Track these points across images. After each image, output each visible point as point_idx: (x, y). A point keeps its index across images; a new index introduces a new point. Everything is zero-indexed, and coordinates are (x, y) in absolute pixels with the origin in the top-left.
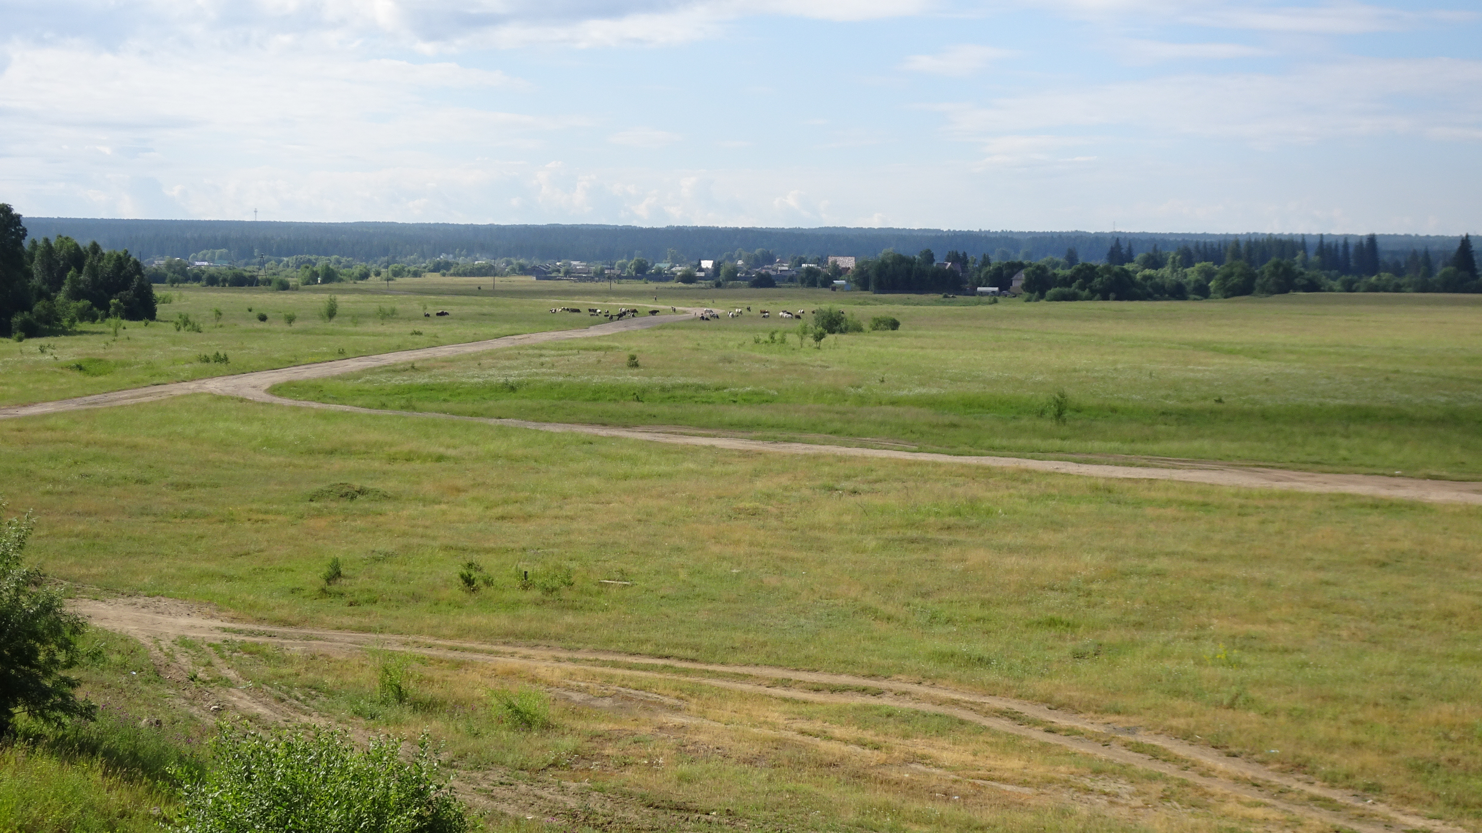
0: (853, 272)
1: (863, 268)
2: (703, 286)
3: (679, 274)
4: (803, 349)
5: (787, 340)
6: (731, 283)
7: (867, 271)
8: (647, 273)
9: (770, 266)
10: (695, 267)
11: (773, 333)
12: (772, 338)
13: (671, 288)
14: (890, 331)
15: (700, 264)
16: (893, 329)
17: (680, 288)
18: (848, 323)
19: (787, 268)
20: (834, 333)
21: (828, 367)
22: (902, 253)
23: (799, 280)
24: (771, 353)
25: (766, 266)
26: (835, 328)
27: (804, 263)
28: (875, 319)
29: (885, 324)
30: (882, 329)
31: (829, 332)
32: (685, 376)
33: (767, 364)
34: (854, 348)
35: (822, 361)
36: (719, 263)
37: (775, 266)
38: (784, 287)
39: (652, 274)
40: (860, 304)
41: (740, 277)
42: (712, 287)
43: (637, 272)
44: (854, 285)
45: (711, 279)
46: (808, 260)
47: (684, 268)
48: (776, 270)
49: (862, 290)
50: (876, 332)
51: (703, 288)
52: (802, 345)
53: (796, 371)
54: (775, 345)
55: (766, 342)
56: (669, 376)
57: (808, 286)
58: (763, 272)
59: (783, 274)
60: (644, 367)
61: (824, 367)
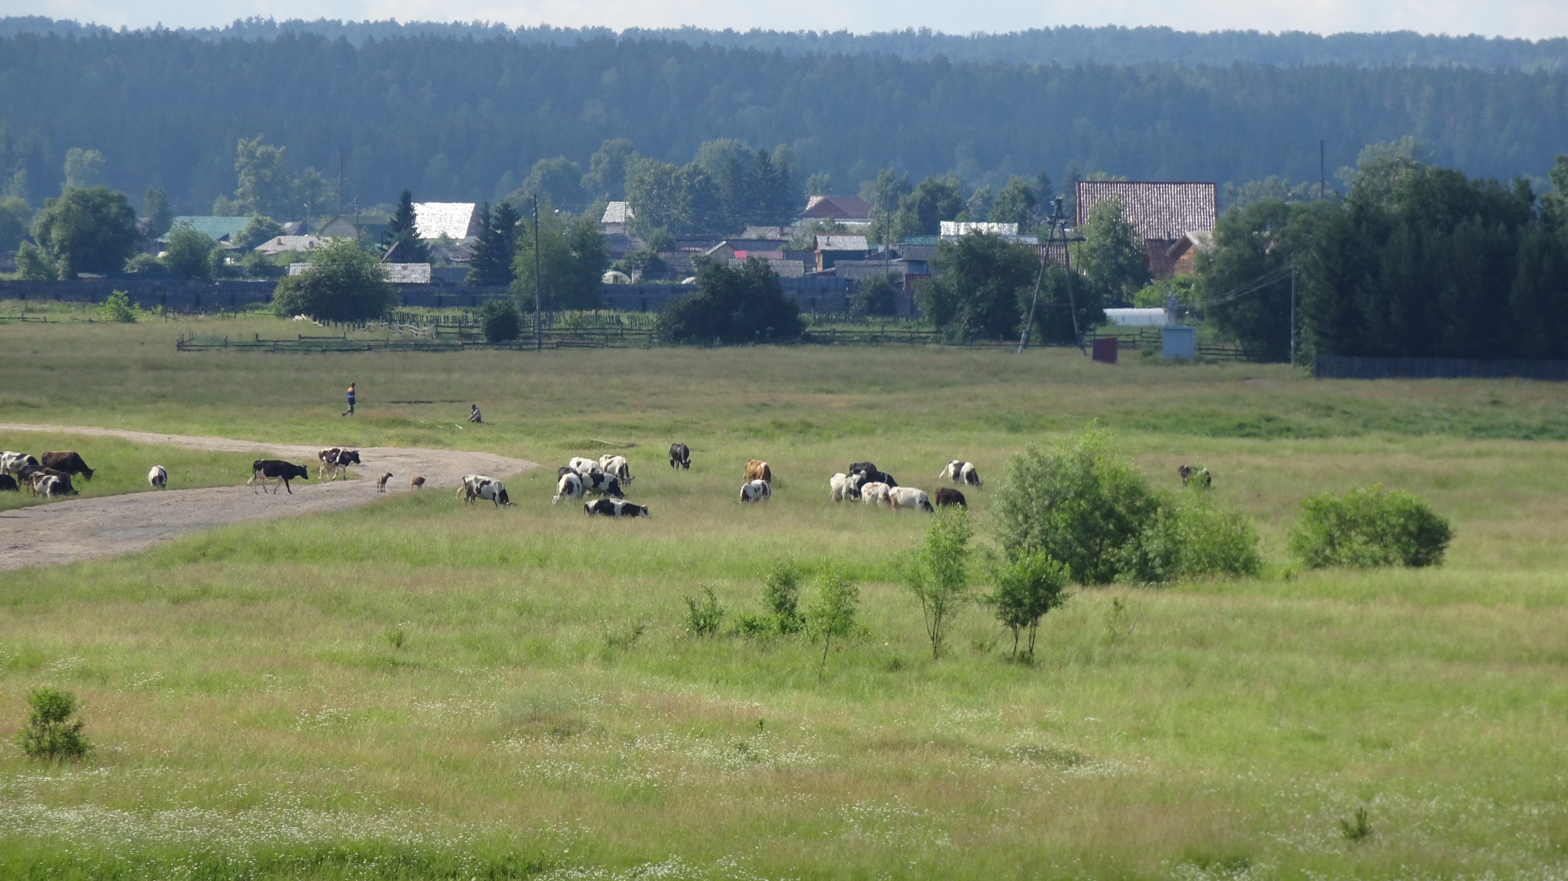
0: (1205, 262)
1: (1256, 246)
2: (423, 332)
3: (295, 270)
4: (942, 667)
5: (859, 619)
6: (566, 318)
7: (1278, 257)
8: (132, 265)
9: (772, 233)
10: (382, 234)
11: (788, 581)
12: (785, 606)
13: (258, 343)
14: (1401, 574)
15: (407, 217)
16: (1416, 562)
17: (306, 345)
18: (1182, 529)
19: (859, 243)
20: (1105, 579)
21: (1073, 759)
22: (1460, 164)
23: (924, 306)
24: (780, 684)
25: (752, 233)
26: (1110, 553)
27: (951, 218)
28: (1319, 511)
29: (1377, 537)
30: (1356, 559)
31: (1080, 577)
32: (330, 806)
33: (756, 743)
34: (1213, 658)
35: (1044, 726)
36: (508, 215)
37: (799, 229)
38: (844, 341)
39: (154, 269)
40: (1242, 430)
41: (617, 287)
42: (467, 340)
43: (78, 263)
44: (1207, 331)
45: (468, 299)
46: (974, 201)
47: (325, 243)
48: (807, 255)
49: (1251, 355)
50: (1325, 576)
51: (420, 346)
52: (936, 638)
53: (907, 779)
54: (798, 643)
55: (752, 627)
56: (242, 805)
57: (970, 339)
58: (738, 260)
59: (843, 270)
60: (114, 759)
61: (1054, 756)
